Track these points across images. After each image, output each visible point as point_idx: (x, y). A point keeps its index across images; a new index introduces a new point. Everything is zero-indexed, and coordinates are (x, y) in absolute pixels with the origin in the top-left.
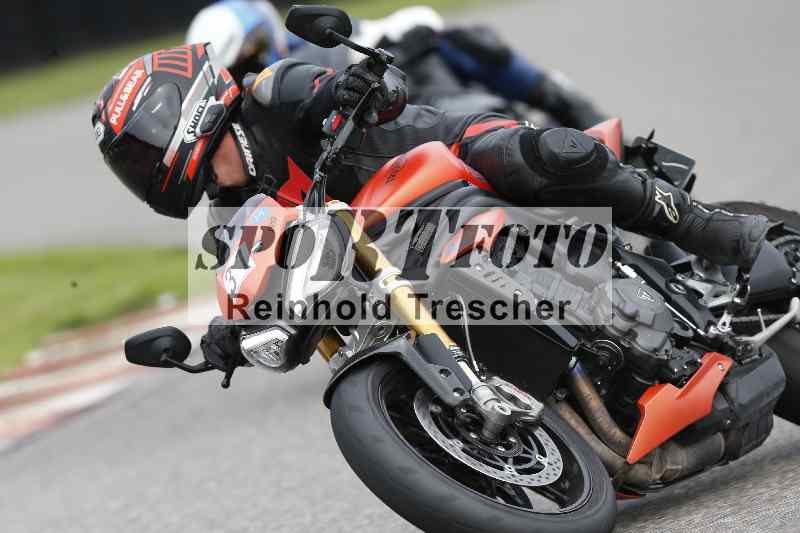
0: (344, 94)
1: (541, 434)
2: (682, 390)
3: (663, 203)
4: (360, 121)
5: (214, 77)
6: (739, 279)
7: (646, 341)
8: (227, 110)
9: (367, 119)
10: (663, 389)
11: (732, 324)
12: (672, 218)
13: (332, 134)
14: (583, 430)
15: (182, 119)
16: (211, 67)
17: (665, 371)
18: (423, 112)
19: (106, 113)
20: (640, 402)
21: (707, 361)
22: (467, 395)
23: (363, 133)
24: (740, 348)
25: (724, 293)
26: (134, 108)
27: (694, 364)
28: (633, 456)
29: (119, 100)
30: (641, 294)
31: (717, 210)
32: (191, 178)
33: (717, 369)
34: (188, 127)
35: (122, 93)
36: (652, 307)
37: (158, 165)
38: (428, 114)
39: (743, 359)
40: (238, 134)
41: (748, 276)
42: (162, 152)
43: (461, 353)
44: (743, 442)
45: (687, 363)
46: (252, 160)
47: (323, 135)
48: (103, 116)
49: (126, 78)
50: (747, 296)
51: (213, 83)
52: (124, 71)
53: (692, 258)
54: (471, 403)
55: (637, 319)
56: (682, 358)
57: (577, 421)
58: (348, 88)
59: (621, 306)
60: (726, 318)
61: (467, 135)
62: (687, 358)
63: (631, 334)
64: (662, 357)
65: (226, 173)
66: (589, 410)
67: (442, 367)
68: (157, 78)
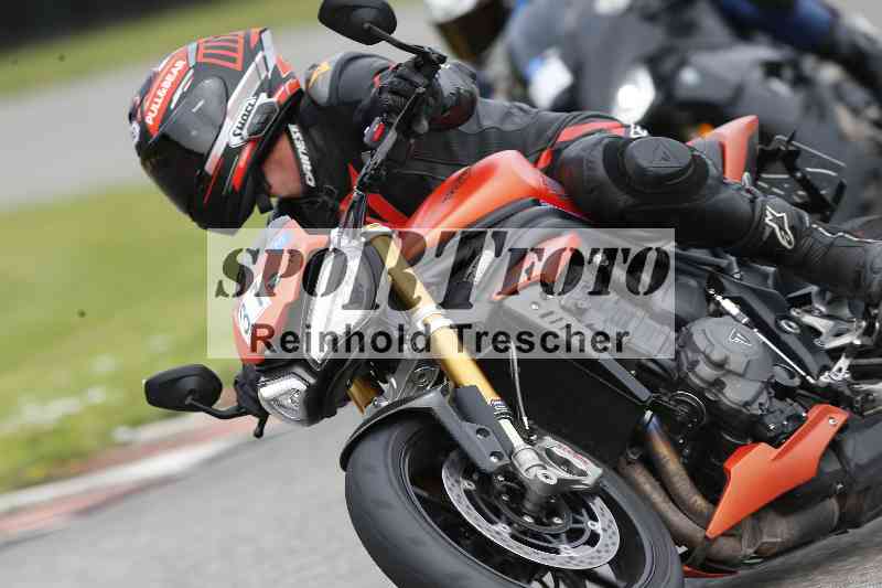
0: (387, 98)
1: (598, 505)
2: (780, 450)
3: (775, 226)
4: (406, 129)
5: (267, 70)
6: (866, 315)
7: (736, 393)
8: (281, 109)
9: (416, 129)
10: (756, 449)
11: (850, 368)
12: (785, 243)
13: (374, 145)
14: (658, 497)
15: (227, 119)
16: (265, 58)
17: (761, 428)
18: (515, 111)
19: (142, 112)
20: (726, 465)
21: (814, 414)
22: (506, 460)
23: (411, 145)
24: (859, 398)
25: (848, 331)
26: (172, 106)
27: (797, 420)
28: (714, 528)
29: (156, 96)
30: (735, 336)
31: (841, 234)
32: (237, 188)
33: (827, 424)
34: (234, 128)
35: (160, 87)
36: (747, 352)
37: (198, 172)
38: (522, 114)
39: (864, 411)
40: (295, 136)
41: (876, 311)
42: (203, 158)
43: (504, 409)
44: (865, 507)
45: (788, 419)
46: (309, 168)
47: (365, 148)
48: (139, 116)
49: (165, 72)
50: (874, 336)
51: (267, 76)
52: (165, 62)
53: (814, 289)
54: (511, 469)
55: (727, 367)
56: (782, 412)
57: (654, 487)
58: (394, 92)
59: (707, 351)
60: (844, 363)
61: (560, 140)
62: (789, 411)
63: (718, 384)
64: (755, 412)
65: (281, 181)
66: (667, 473)
67: (479, 426)
68: (201, 71)
